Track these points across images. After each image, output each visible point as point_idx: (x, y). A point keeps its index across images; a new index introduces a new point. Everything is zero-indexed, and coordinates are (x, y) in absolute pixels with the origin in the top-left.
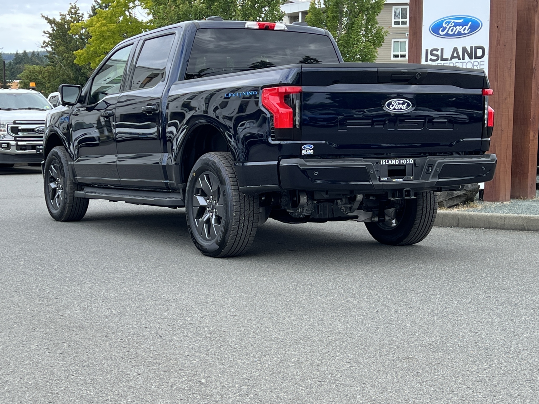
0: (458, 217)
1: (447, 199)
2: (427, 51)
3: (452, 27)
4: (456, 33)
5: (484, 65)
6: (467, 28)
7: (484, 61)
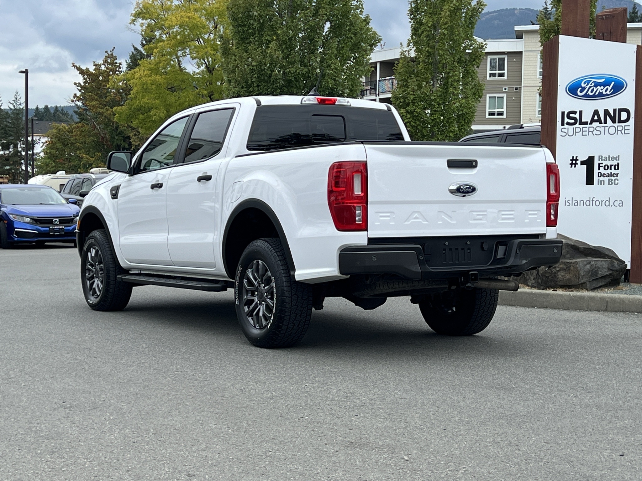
1: (591, 280)
2: (563, 113)
3: (592, 88)
4: (597, 94)
5: (629, 130)
6: (610, 88)
7: (629, 126)
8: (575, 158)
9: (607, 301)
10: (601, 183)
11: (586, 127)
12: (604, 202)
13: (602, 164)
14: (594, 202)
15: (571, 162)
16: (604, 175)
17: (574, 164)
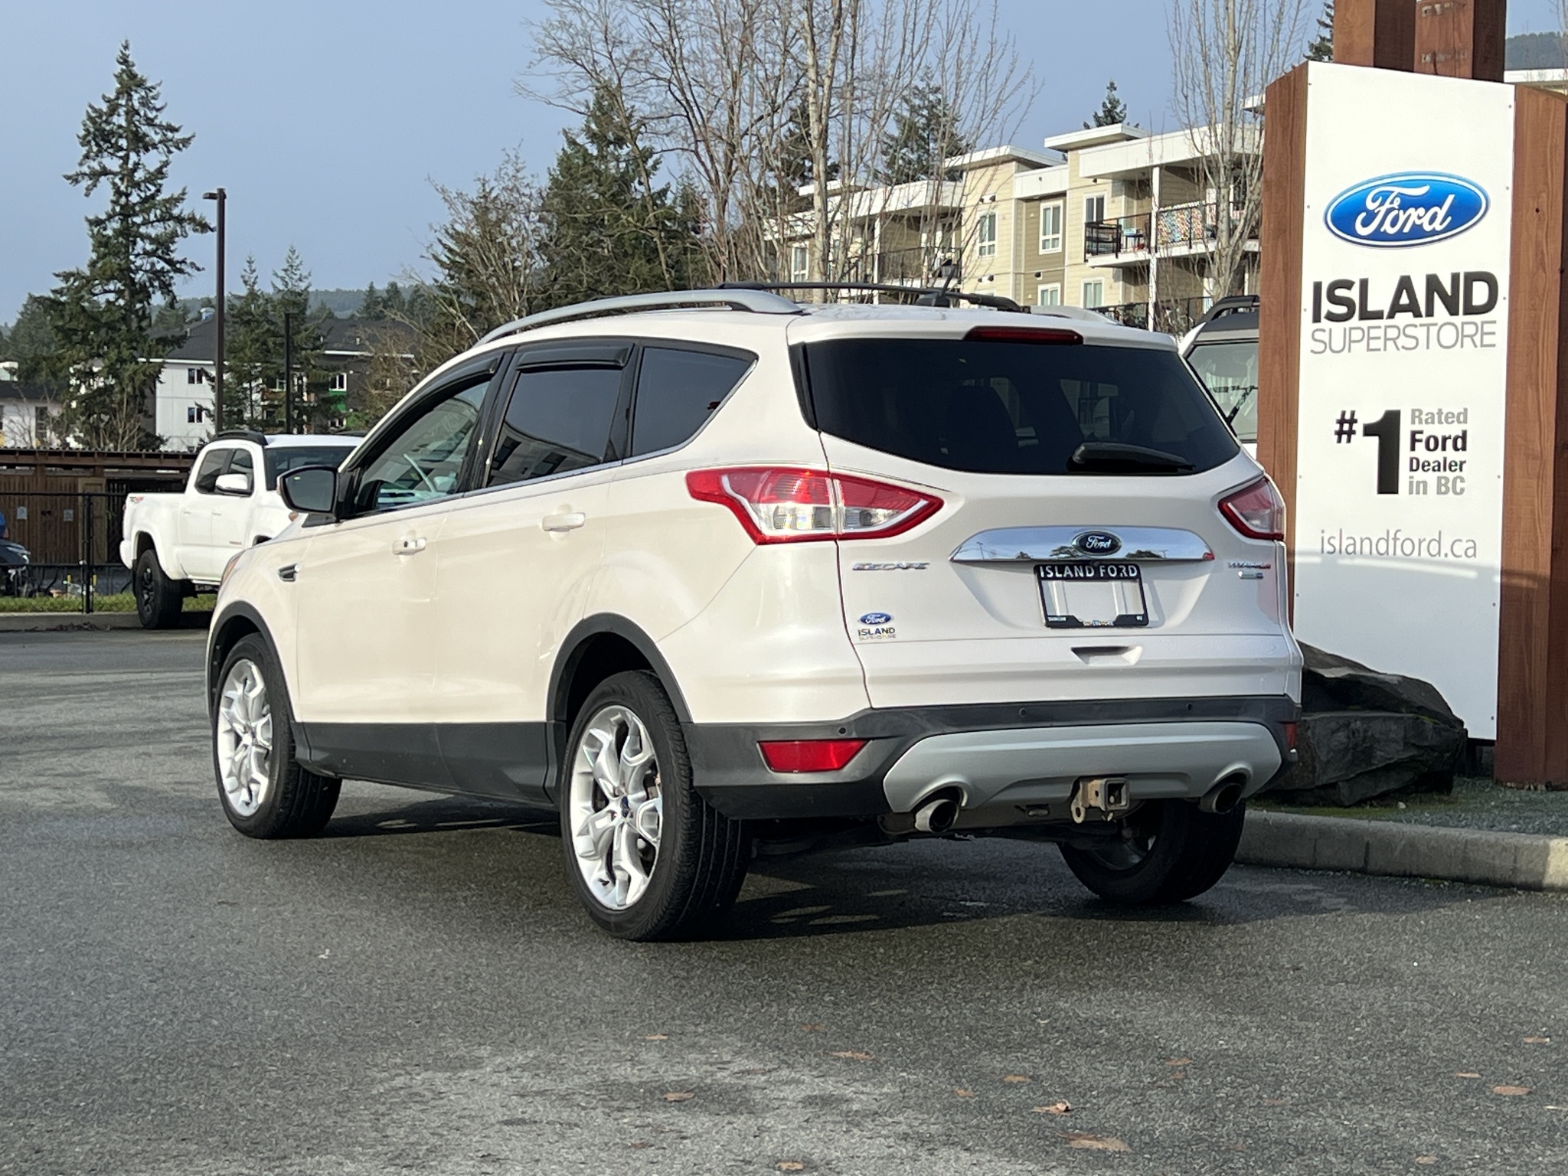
0: (1366, 839)
1: (1352, 776)
2: (1317, 287)
3: (1396, 212)
4: (1406, 230)
5: (1494, 333)
6: (1441, 213)
7: (1494, 322)
8: (1348, 417)
9: (1368, 844)
10: (1420, 488)
11: (1379, 327)
12: (1424, 545)
13: (1421, 432)
14: (1399, 543)
15: (1337, 427)
16: (1424, 466)
17: (1345, 433)
